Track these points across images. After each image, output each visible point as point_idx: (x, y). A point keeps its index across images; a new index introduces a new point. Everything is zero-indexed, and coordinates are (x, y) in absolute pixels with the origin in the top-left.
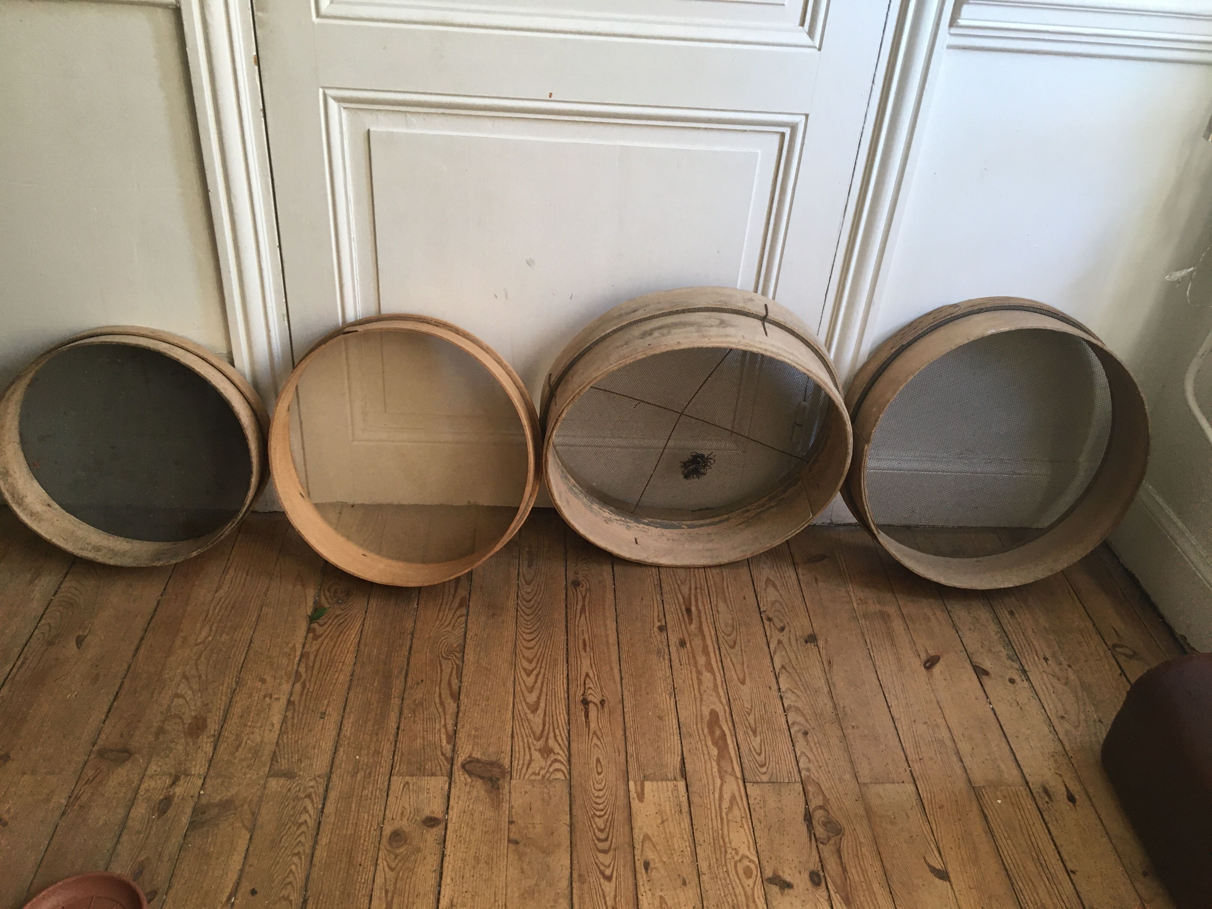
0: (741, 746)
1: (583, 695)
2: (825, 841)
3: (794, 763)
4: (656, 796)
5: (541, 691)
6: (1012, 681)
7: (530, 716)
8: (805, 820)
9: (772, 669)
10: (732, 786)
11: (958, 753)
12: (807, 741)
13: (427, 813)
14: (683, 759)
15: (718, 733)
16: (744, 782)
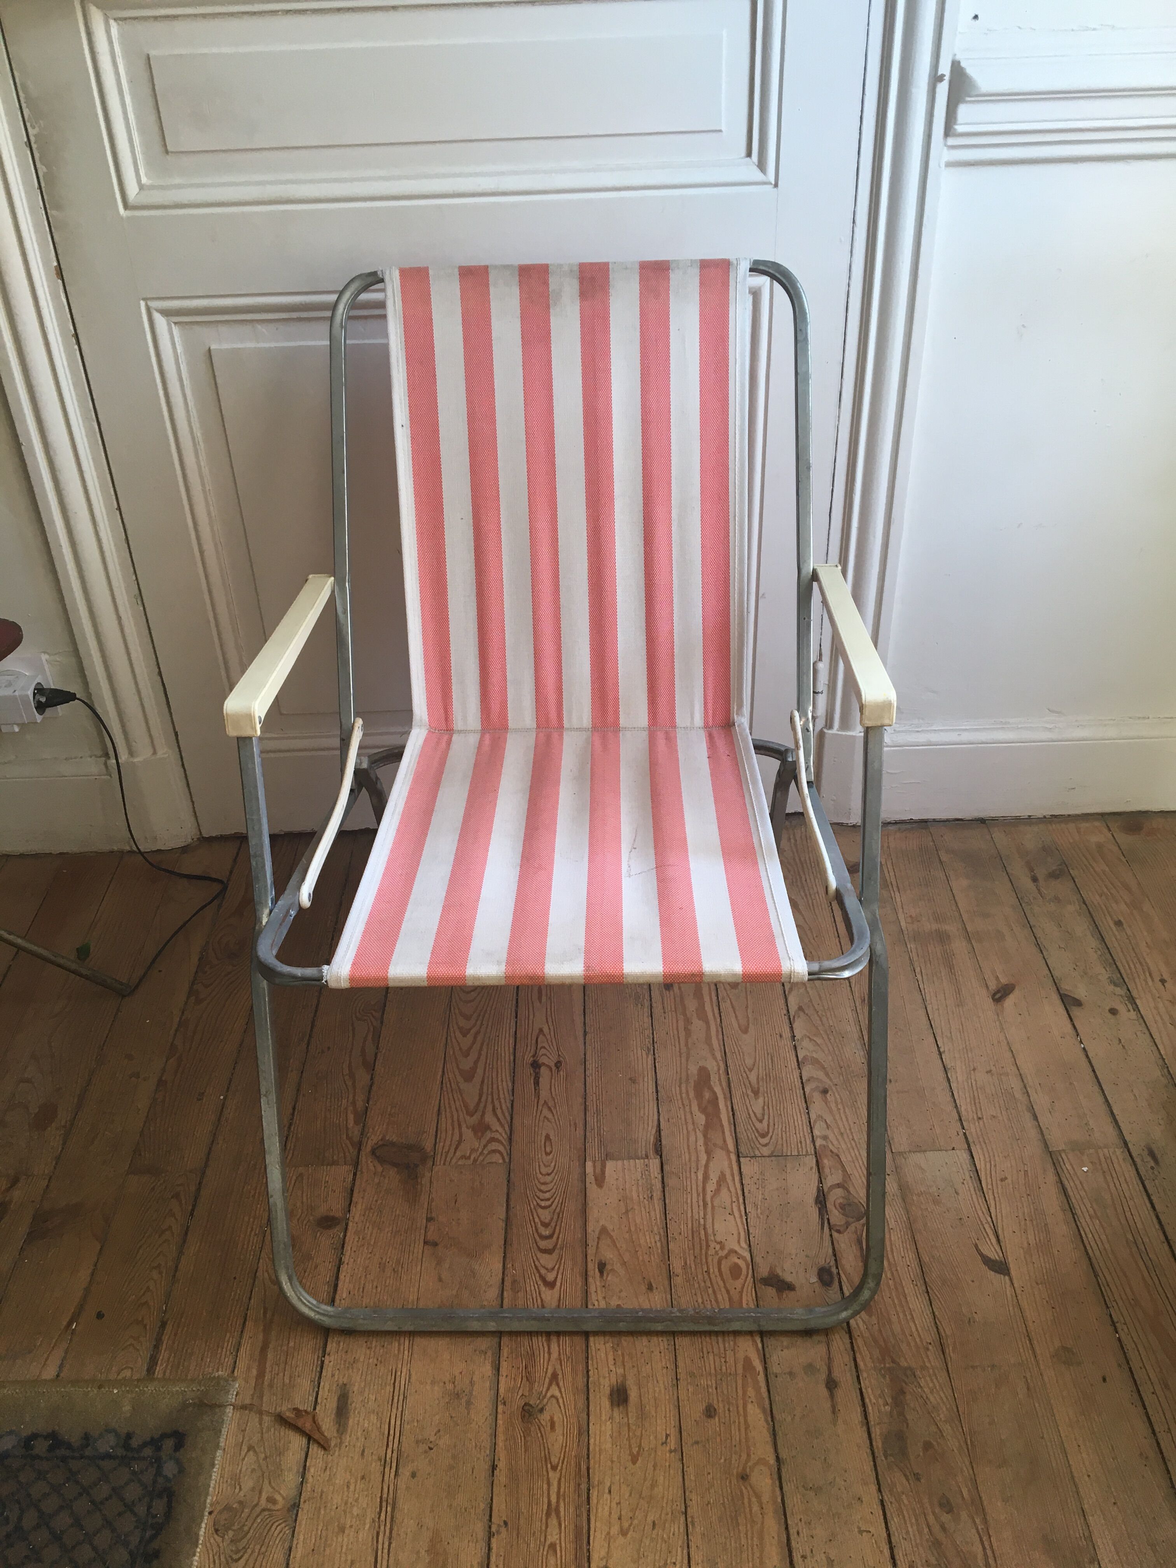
0: (737, 1113)
1: (534, 1056)
2: (842, 1229)
3: (807, 1129)
4: (621, 1179)
5: (480, 1054)
6: (1113, 1012)
7: (463, 1085)
8: (816, 1203)
9: (785, 1012)
10: (722, 1163)
11: (1031, 1109)
12: (826, 1102)
13: (322, 1210)
14: (659, 1130)
15: (707, 1095)
16: (738, 1156)
